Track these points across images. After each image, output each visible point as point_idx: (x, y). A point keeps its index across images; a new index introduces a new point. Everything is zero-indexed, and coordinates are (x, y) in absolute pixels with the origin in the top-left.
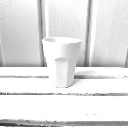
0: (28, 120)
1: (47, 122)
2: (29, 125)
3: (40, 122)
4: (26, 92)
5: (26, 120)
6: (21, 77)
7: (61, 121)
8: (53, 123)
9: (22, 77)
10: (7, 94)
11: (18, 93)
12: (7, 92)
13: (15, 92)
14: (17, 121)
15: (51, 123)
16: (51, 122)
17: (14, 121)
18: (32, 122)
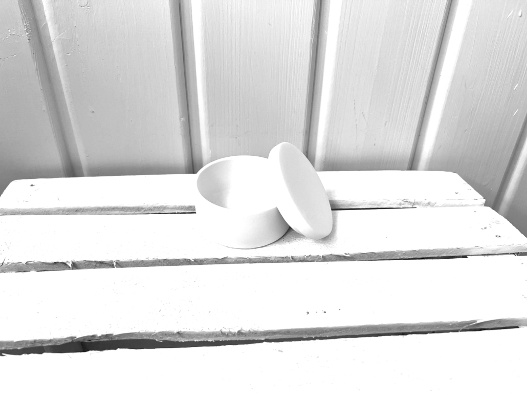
0: (180, 331)
1: (223, 334)
2: (183, 340)
3: (207, 335)
4: (160, 257)
5: (175, 331)
7: (251, 330)
8: (234, 335)
10: (115, 264)
11: (142, 261)
13: (134, 259)
14: (156, 335)
15: (231, 334)
16: (230, 332)
17: (150, 334)
18: (189, 335)
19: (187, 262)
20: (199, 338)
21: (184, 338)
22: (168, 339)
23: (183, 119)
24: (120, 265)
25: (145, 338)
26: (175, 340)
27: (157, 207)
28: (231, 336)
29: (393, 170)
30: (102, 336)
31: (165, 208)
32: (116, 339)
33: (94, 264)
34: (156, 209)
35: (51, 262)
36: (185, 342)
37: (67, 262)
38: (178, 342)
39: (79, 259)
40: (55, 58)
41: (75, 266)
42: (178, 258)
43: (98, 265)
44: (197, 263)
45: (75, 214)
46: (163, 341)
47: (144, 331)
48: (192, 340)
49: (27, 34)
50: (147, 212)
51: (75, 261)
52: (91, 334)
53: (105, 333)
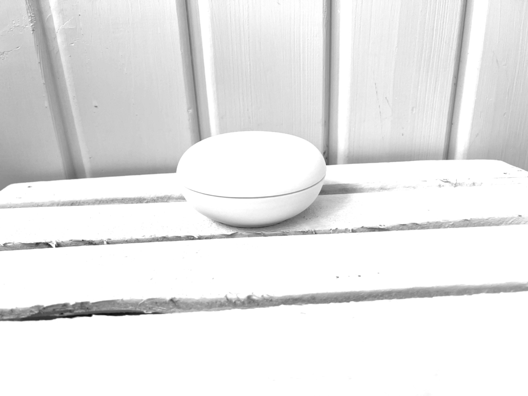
0: (175, 298)
1: (229, 301)
3: (208, 303)
4: (159, 235)
5: (168, 298)
6: (140, 200)
7: (265, 296)
8: (243, 303)
9: (145, 199)
10: (105, 243)
11: (137, 239)
12: (105, 239)
13: (128, 238)
14: (143, 304)
15: (239, 302)
16: (238, 300)
17: (136, 304)
19: (189, 238)
20: (198, 309)
21: (180, 308)
22: (158, 310)
23: (191, 111)
24: (108, 243)
25: (130, 308)
28: (240, 305)
29: (427, 160)
30: (77, 304)
31: (169, 198)
32: (94, 309)
35: (33, 243)
37: (51, 242)
40: (59, 51)
41: (58, 245)
42: (179, 235)
47: (129, 299)
49: (32, 24)
51: (60, 241)
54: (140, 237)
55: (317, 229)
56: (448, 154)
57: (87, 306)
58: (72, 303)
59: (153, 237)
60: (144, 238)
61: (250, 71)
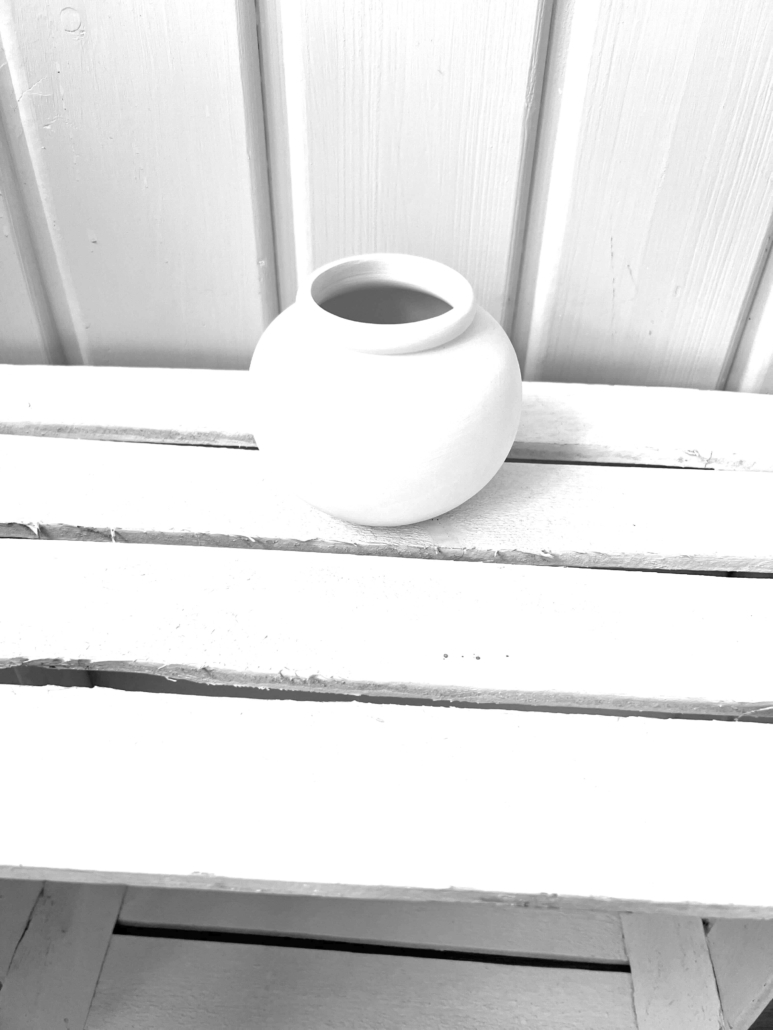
1: (285, 679)
2: (213, 683)
3: (255, 677)
4: (196, 530)
5: (199, 666)
7: (337, 677)
8: (305, 682)
10: (113, 534)
11: (162, 534)
13: (147, 529)
14: (165, 669)
16: (297, 678)
17: (155, 668)
18: (225, 675)
19: (243, 543)
20: (241, 682)
21: (216, 678)
22: (187, 677)
23: (263, 263)
24: (122, 537)
25: (146, 672)
26: (201, 681)
27: (205, 434)
28: (299, 684)
30: (72, 661)
31: (218, 436)
32: (97, 669)
33: (78, 531)
34: (203, 437)
36: (217, 686)
37: (30, 524)
38: (204, 685)
39: (51, 520)
41: (44, 533)
42: (226, 534)
43: (85, 534)
44: (261, 546)
45: (57, 436)
46: (179, 681)
47: (144, 661)
48: (230, 684)
50: (186, 442)
51: (45, 524)
52: (54, 657)
53: (77, 658)
54: (166, 529)
55: (442, 545)
56: (728, 380)
57: (86, 664)
58: (66, 659)
59: (185, 532)
60: (171, 531)
61: (376, 199)
